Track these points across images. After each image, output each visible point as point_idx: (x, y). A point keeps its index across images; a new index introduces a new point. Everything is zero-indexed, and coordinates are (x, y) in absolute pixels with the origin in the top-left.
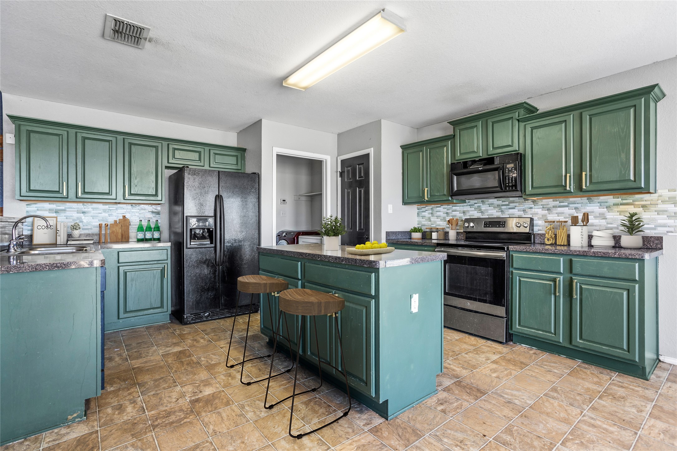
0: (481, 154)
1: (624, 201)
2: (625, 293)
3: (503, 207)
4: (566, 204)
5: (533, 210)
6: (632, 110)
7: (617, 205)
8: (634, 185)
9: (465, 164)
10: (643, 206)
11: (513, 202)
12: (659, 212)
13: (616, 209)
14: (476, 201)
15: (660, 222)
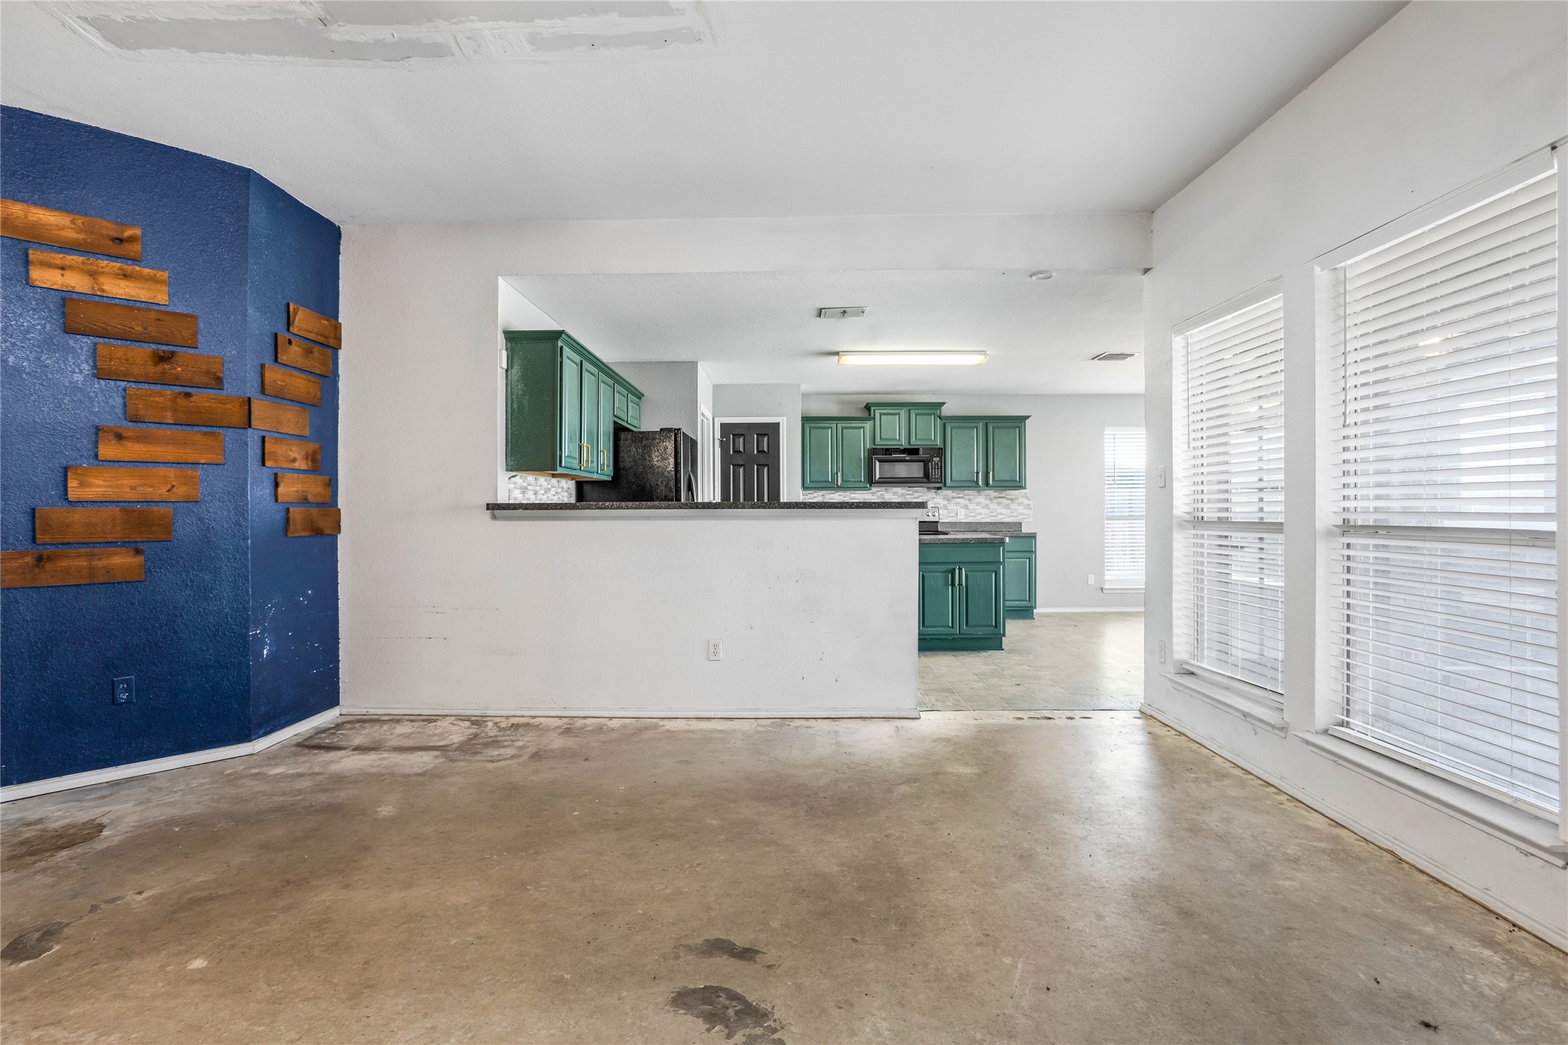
0: (904, 443)
1: (1001, 495)
2: (1028, 561)
3: (908, 496)
4: (962, 495)
5: (935, 500)
6: (1018, 429)
7: (996, 498)
8: (1018, 484)
9: (888, 451)
10: (1011, 500)
11: (917, 492)
12: (1020, 504)
13: (995, 501)
14: (879, 489)
15: (1020, 511)
